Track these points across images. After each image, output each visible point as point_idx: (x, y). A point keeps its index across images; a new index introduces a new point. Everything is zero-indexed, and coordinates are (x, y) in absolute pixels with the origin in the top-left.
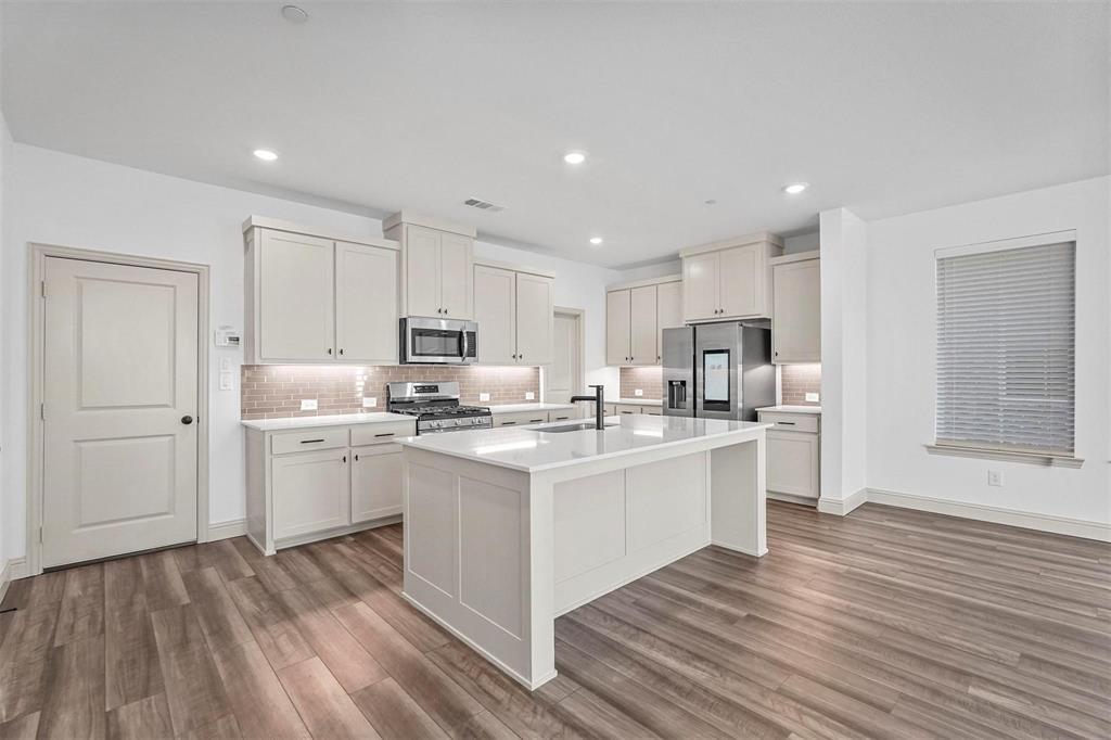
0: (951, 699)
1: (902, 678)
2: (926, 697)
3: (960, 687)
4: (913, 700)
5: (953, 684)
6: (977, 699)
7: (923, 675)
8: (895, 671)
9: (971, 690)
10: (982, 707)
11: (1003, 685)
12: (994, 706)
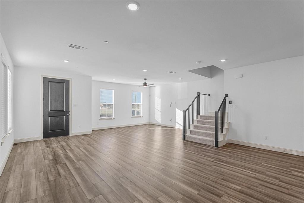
0: (246, 186)
1: (257, 191)
2: (252, 187)
3: (243, 189)
4: (255, 186)
5: (244, 189)
6: (240, 186)
7: (252, 192)
8: (259, 193)
9: (240, 188)
10: (239, 185)
11: (232, 189)
12: (236, 185)
